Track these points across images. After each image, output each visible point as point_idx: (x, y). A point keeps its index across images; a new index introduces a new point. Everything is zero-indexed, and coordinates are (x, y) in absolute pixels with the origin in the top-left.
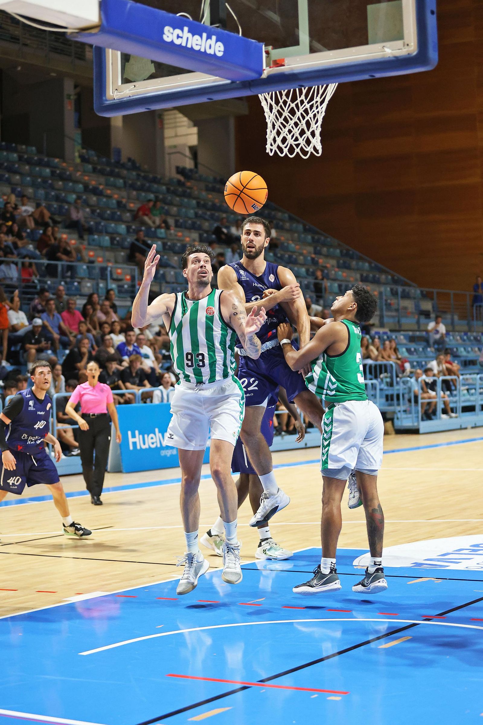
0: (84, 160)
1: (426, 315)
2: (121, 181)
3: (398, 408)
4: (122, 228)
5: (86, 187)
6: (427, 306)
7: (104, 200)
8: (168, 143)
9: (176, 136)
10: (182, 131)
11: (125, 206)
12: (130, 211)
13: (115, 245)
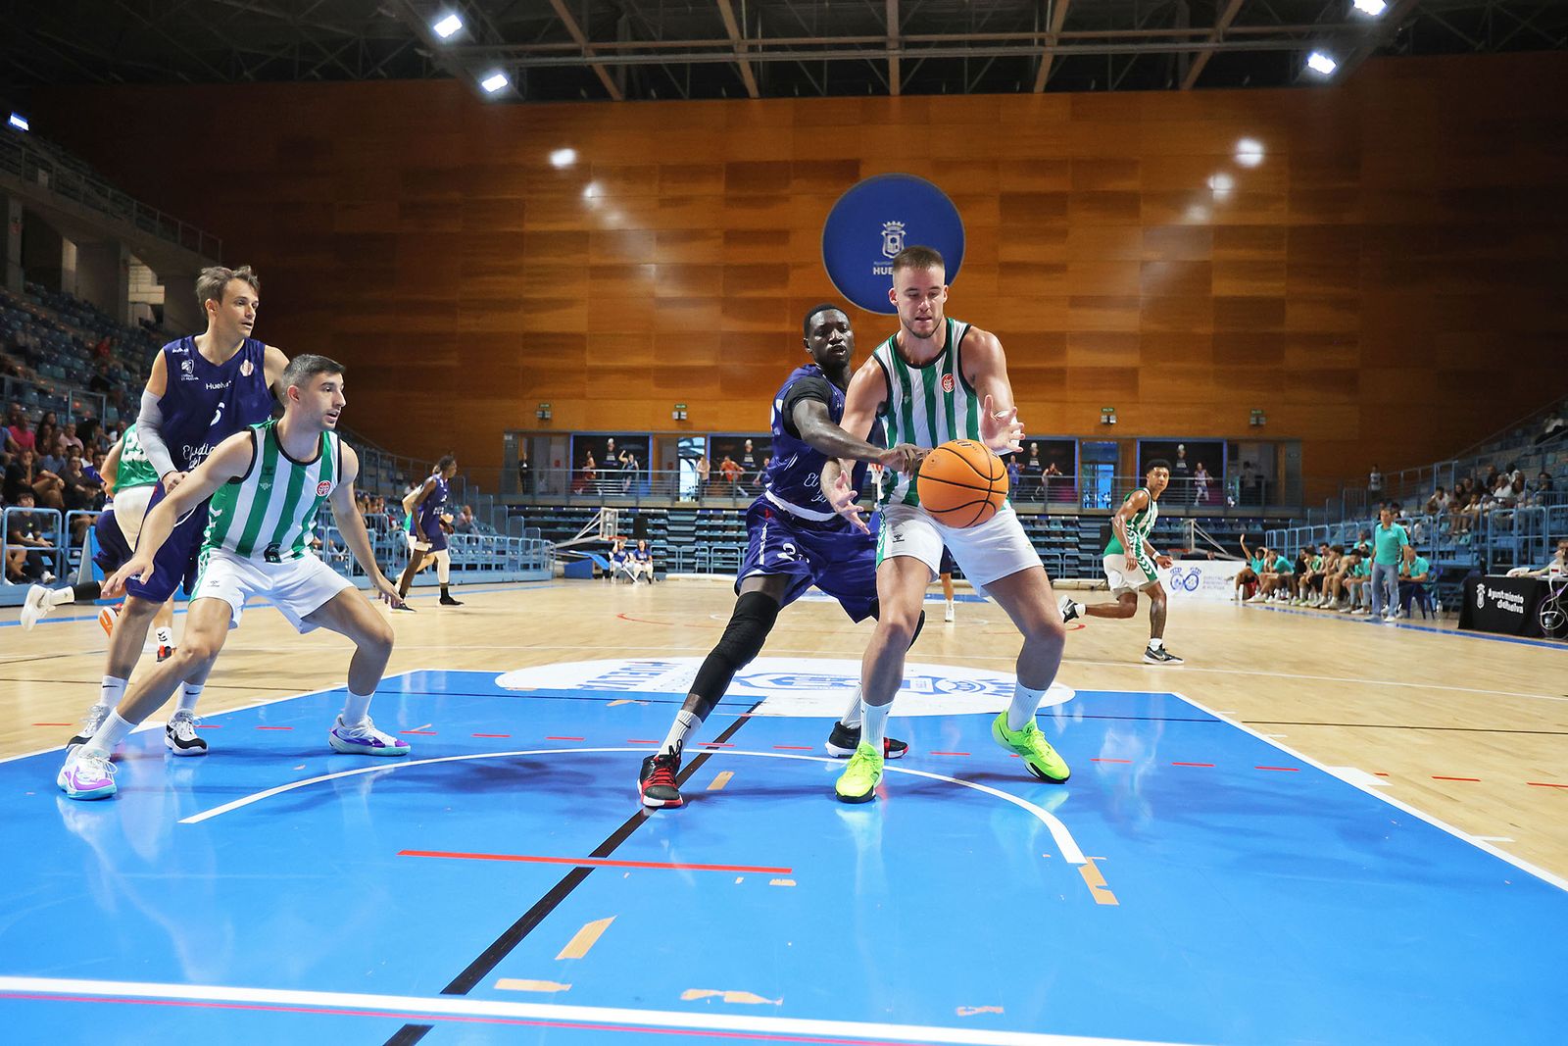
0: (28, 290)
1: (400, 482)
2: (77, 320)
3: (389, 562)
4: (80, 364)
5: (34, 318)
6: (400, 476)
7: (58, 334)
8: (132, 298)
9: (137, 292)
10: (143, 288)
11: (82, 344)
12: (88, 349)
13: (70, 378)
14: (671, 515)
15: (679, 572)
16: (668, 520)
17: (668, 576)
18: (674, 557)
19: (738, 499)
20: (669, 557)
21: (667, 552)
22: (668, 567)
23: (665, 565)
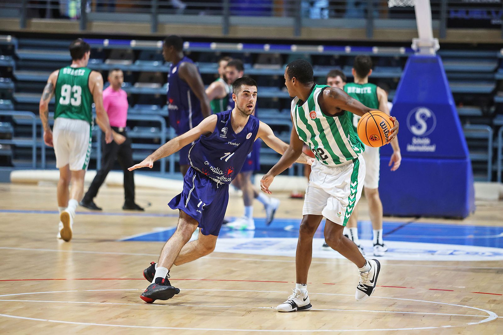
14: (21, 46)
15: (38, 167)
16: (16, 58)
17: (16, 174)
18: (29, 135)
19: (163, 18)
20: (18, 134)
21: (15, 124)
22: (17, 157)
23: (9, 152)
